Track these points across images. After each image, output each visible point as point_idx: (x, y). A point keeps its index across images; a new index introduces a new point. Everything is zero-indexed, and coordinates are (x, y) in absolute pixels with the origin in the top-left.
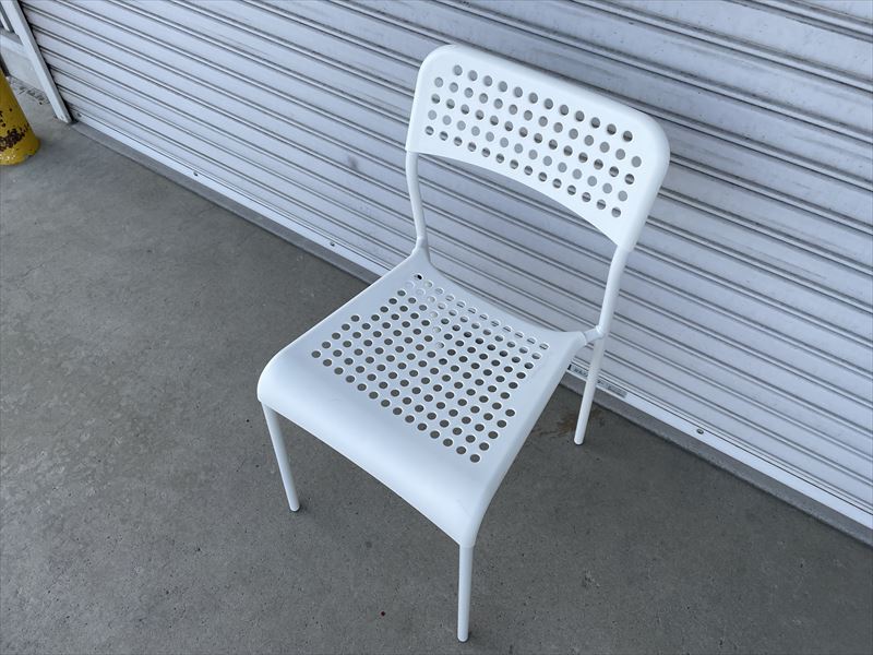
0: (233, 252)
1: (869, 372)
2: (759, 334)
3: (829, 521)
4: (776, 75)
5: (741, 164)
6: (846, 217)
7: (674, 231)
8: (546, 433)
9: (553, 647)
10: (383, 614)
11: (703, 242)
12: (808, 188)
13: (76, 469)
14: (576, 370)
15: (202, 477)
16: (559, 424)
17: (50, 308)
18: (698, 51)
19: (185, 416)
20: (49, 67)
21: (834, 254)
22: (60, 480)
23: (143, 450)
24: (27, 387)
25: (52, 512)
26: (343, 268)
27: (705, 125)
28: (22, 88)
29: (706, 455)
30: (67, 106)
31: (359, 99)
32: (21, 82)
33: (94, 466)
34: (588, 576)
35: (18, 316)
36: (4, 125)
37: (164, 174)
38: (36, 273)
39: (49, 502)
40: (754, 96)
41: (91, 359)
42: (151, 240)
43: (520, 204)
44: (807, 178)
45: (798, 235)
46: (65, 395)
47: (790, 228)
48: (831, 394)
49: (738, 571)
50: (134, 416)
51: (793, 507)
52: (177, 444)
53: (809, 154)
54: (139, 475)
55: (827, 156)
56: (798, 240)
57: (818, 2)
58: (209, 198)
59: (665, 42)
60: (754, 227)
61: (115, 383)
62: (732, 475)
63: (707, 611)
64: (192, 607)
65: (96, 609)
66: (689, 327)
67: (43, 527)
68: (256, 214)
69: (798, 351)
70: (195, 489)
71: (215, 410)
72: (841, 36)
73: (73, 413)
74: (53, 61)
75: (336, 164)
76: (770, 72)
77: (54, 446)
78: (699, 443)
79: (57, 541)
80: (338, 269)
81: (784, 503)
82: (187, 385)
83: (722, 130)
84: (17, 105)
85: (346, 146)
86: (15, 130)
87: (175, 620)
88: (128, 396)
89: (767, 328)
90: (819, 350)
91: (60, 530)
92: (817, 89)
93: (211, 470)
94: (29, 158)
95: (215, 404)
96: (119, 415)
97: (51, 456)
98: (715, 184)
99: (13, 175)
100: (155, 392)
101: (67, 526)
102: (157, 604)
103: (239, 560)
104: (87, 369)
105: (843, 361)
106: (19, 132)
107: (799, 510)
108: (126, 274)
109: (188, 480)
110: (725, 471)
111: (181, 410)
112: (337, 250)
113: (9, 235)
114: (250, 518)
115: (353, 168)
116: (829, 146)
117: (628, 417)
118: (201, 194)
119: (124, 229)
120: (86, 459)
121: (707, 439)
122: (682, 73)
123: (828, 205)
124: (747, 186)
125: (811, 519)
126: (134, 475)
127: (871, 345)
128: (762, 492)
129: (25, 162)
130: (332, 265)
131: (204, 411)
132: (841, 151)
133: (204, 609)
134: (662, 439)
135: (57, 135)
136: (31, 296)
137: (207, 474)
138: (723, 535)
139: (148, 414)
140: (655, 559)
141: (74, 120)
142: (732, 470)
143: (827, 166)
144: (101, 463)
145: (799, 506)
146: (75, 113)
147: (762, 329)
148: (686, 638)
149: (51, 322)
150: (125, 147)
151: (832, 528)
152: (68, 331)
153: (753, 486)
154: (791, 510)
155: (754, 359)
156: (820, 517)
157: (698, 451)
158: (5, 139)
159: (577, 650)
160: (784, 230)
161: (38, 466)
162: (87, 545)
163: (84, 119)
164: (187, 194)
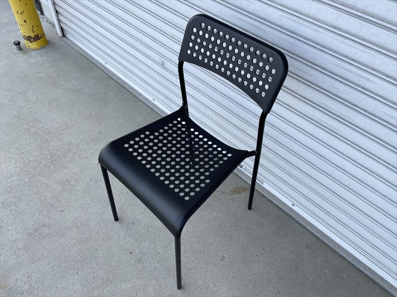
0: (112, 96)
1: (395, 203)
2: (317, 158)
3: (345, 256)
4: (326, 34)
5: (311, 76)
6: (354, 105)
7: (285, 105)
8: (224, 193)
9: (201, 282)
10: (131, 253)
11: (296, 112)
12: (338, 89)
13: (24, 170)
14: (244, 169)
15: (72, 183)
16: (231, 190)
17: (32, 106)
18: (295, 21)
19: (73, 158)
20: (57, 12)
21: (349, 122)
22: (16, 173)
23: (52, 167)
24: (14, 135)
25: (9, 184)
26: (156, 110)
27: (298, 56)
28: (47, 21)
29: (294, 216)
30: (62, 29)
31: (167, 34)
32: (48, 18)
33: (31, 170)
34: (225, 256)
35: (19, 107)
36: (34, 32)
37: (94, 62)
38: (31, 92)
39: (9, 181)
40: (317, 44)
41: (42, 129)
42: (80, 87)
43: (225, 87)
44: (337, 84)
45: (334, 112)
46: (28, 141)
47: (330, 108)
48: (347, 192)
49: (295, 268)
50: (52, 154)
51: (329, 246)
52: (66, 168)
53: (339, 73)
54: (47, 177)
55: (346, 74)
56: (334, 114)
57: (343, 1)
58: (109, 74)
59: (282, 16)
60: (316, 106)
61: (49, 140)
62: (304, 227)
63: (275, 283)
64: (52, 233)
65: (15, 226)
66: (290, 152)
67: (4, 190)
68: (126, 83)
69: (333, 169)
70: (68, 187)
71: (86, 157)
72: (352, 17)
73: (29, 148)
74: (59, 10)
75: (157, 63)
76: (323, 33)
77: (18, 159)
78: (292, 210)
79: (7, 197)
80: (154, 111)
81: (325, 243)
82: (78, 146)
83: (304, 59)
84: (41, 25)
85: (161, 55)
86: (38, 35)
87: (44, 237)
88: (53, 145)
89: (322, 156)
90: (343, 170)
91: (10, 192)
92: (342, 42)
93: (77, 181)
94: (42, 48)
95: (86, 155)
96: (47, 152)
97: (16, 163)
98: (300, 84)
99: (34, 53)
100: (64, 146)
101: (13, 191)
102: (39, 229)
103: (78, 219)
104: (40, 132)
105: (353, 176)
106: (39, 36)
107: (331, 248)
108: (67, 98)
109: (66, 183)
110: (301, 225)
111: (72, 155)
112: (156, 103)
113: (25, 76)
114: (87, 203)
115: (163, 65)
116: (346, 70)
117: (263, 193)
118: (106, 72)
119: (71, 81)
120: (29, 167)
121: (296, 208)
122: (289, 31)
123: (345, 98)
124: (313, 86)
125: (336, 254)
126: (46, 177)
127: (396, 189)
128: (316, 237)
129: (40, 49)
130: (152, 109)
131: (81, 157)
132: (351, 72)
133: (57, 235)
134: (276, 205)
135: (56, 41)
136: (26, 100)
137: (75, 182)
138: (292, 252)
139: (58, 154)
140: (257, 255)
141: (64, 36)
142: (304, 224)
143: (346, 80)
144: (34, 170)
145: (332, 246)
146: (65, 33)
147: (319, 157)
148: (262, 292)
149: (31, 111)
150: (81, 49)
151: (345, 259)
152: (37, 116)
153: (312, 233)
154: (327, 247)
155: (316, 171)
156: (340, 253)
157: (291, 214)
158: (33, 38)
159: (211, 286)
160: (328, 109)
161: (9, 166)
162: (19, 200)
163: (68, 36)
164: (100, 71)
